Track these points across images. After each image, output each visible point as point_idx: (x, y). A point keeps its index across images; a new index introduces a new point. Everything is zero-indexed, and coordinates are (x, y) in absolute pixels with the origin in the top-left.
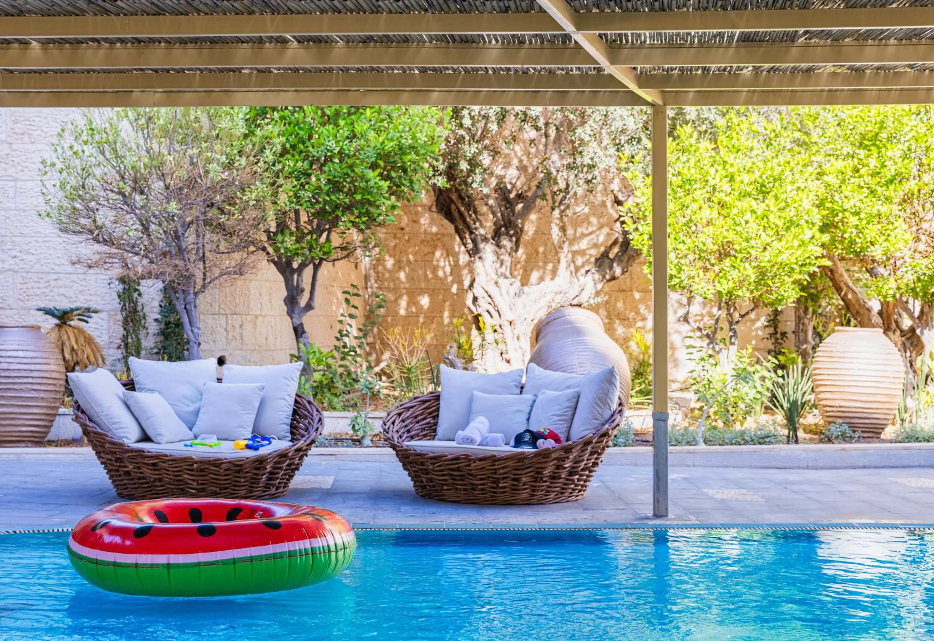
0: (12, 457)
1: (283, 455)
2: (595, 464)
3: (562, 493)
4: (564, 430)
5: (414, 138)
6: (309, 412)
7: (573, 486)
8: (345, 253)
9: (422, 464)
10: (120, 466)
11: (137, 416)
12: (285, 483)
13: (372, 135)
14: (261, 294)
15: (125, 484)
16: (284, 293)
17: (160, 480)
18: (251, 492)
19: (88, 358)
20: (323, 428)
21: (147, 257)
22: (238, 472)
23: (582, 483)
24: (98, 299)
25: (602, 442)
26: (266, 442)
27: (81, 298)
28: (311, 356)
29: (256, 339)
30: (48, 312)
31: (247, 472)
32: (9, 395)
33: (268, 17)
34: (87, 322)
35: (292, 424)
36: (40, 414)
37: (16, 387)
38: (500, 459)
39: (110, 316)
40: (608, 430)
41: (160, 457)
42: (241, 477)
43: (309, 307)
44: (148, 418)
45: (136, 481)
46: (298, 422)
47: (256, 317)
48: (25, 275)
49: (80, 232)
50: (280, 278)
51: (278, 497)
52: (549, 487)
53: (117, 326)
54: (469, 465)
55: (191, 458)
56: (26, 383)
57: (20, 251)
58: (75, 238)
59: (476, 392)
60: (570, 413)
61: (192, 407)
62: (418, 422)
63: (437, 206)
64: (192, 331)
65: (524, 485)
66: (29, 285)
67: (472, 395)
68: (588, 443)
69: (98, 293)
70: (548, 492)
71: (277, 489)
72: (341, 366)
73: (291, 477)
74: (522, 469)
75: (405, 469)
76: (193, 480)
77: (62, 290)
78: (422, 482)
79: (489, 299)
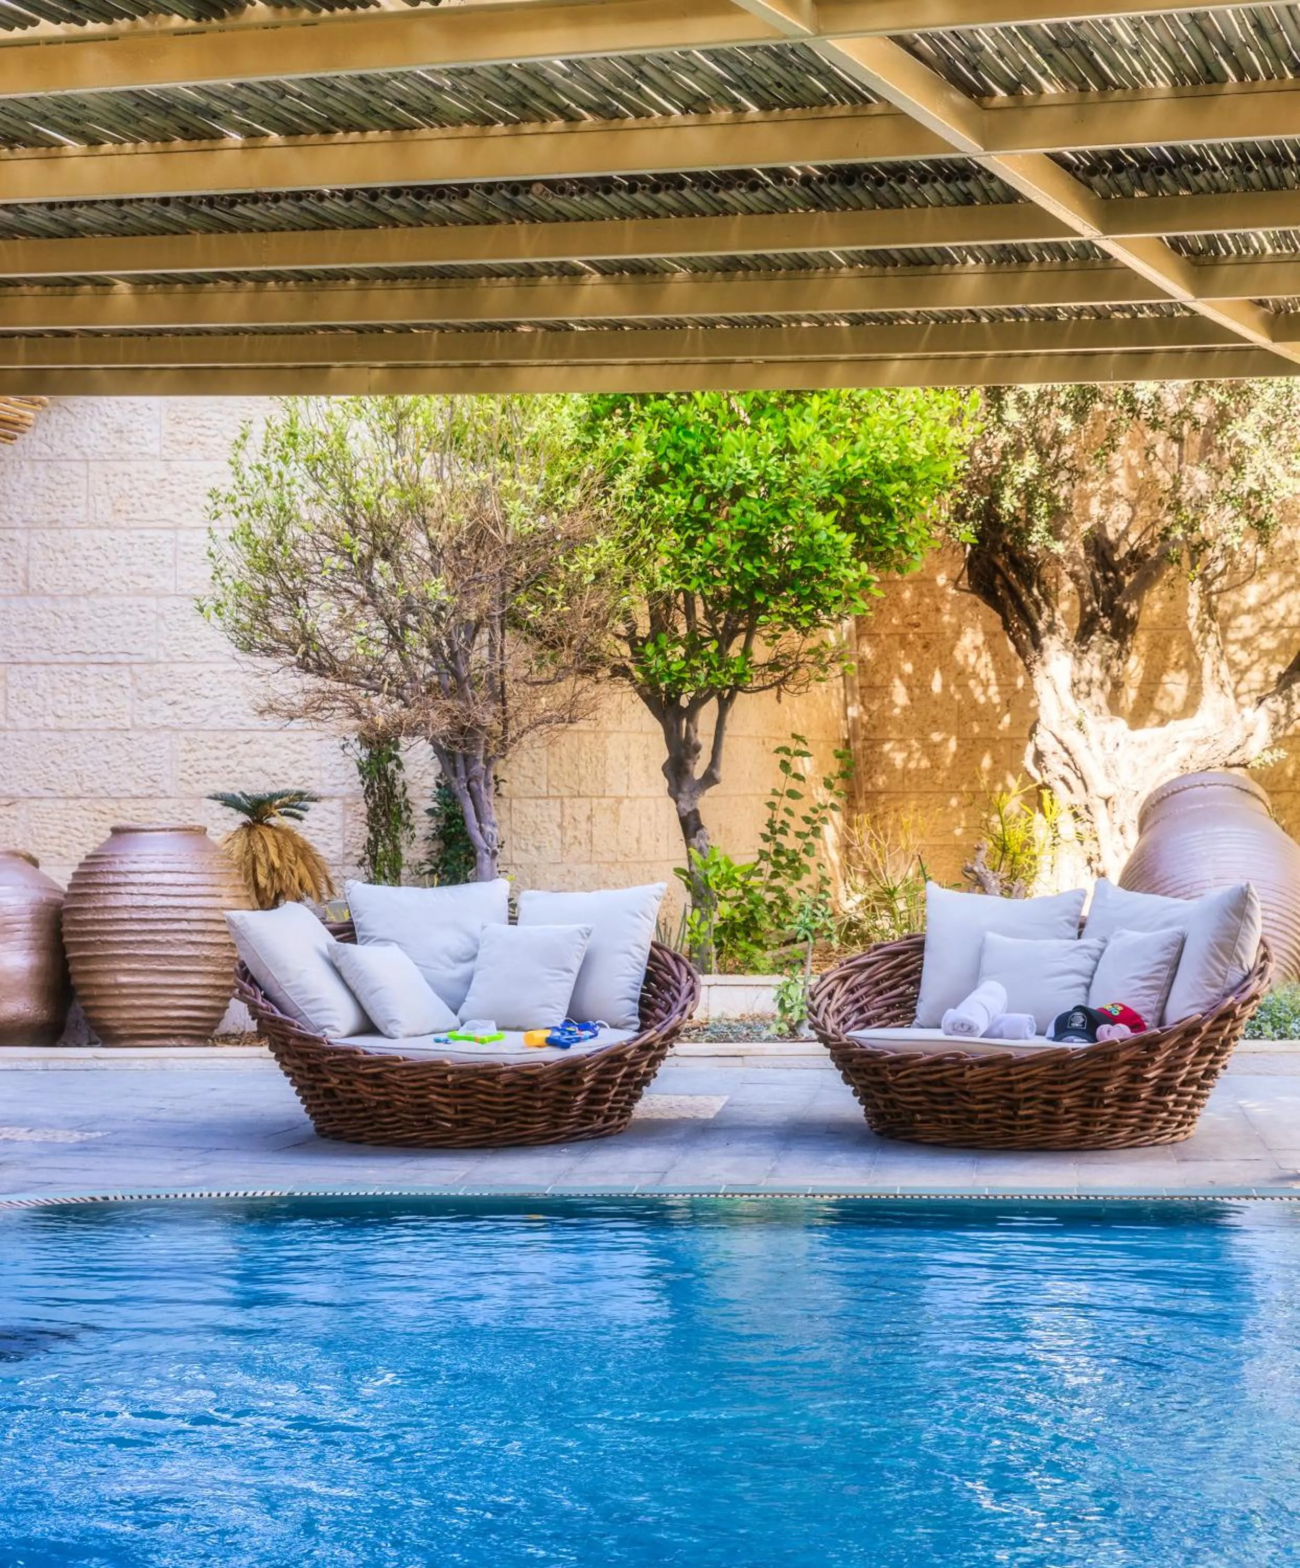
0: (150, 1064)
1: (615, 1058)
2: (1210, 1073)
3: (1143, 1129)
4: (1152, 1006)
5: (902, 449)
6: (674, 977)
7: (1164, 1115)
8: (779, 674)
9: (876, 1072)
10: (317, 1080)
11: (354, 987)
12: (623, 1110)
13: (821, 445)
14: (627, 758)
15: (327, 1113)
16: (663, 755)
17: (387, 1105)
18: (556, 1125)
19: (300, 885)
20: (695, 1006)
21: (399, 696)
22: (531, 1088)
23: (1184, 1109)
24: (325, 775)
25: (1221, 1029)
26: (587, 1033)
27: (294, 775)
28: (711, 873)
29: (618, 842)
30: (229, 801)
31: (547, 1090)
32: (147, 952)
33: (522, 228)
34: (300, 818)
35: (642, 997)
36: (204, 986)
37: (159, 938)
38: (1021, 1062)
39: (346, 805)
40: (1233, 1006)
41: (385, 1062)
42: (536, 1099)
43: (710, 779)
44: (373, 992)
45: (345, 1106)
46: (655, 996)
47: (619, 800)
48: (191, 735)
49: (275, 650)
50: (658, 727)
51: (610, 1134)
52: (1119, 1117)
53: (359, 825)
54: (962, 1075)
55: (441, 1064)
56: (176, 931)
57: (184, 693)
58: (269, 664)
59: (990, 935)
60: (1165, 974)
61: (462, 969)
62: (880, 993)
63: (970, 578)
64: (481, 830)
65: (1067, 1112)
66: (199, 754)
67: (984, 939)
68: (1191, 1031)
69: (324, 764)
70: (1114, 1125)
71: (605, 1121)
72: (770, 889)
73: (636, 1098)
74: (1062, 1083)
75: (847, 1082)
76: (447, 1105)
77: (259, 762)
78: (878, 1106)
79: (1065, 756)
